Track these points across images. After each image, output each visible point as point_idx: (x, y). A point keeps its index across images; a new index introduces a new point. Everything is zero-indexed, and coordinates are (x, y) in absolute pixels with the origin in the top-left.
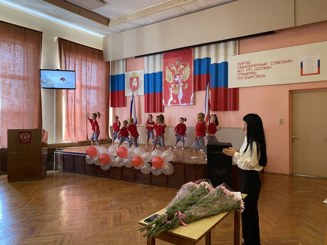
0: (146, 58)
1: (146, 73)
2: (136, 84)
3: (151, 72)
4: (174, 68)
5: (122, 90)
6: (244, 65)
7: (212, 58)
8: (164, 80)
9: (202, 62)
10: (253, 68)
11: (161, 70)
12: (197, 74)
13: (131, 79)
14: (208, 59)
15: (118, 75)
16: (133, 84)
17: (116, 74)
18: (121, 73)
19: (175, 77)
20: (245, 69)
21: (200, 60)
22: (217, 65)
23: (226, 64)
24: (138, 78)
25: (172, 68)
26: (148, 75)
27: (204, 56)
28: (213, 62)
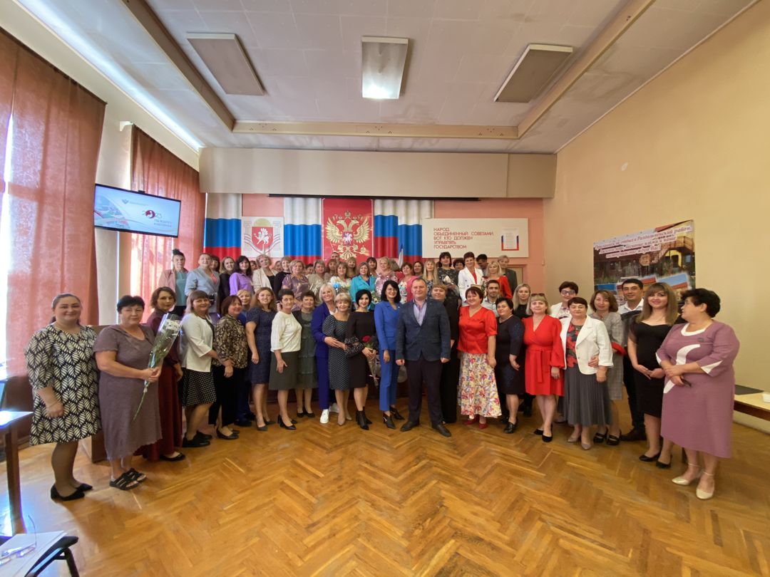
0: (287, 200)
1: (288, 222)
2: (266, 239)
3: (298, 222)
4: (342, 222)
5: (234, 246)
6: (442, 232)
7: (401, 218)
8: (325, 238)
9: (387, 221)
10: (453, 236)
11: (318, 221)
12: (379, 236)
13: (256, 230)
14: (395, 218)
15: (225, 221)
16: (259, 238)
17: (221, 216)
18: (232, 215)
19: (344, 236)
20: (443, 237)
21: (383, 218)
22: (407, 227)
23: (419, 228)
24: (270, 230)
25: (338, 222)
26: (293, 227)
27: (389, 212)
28: (401, 222)
